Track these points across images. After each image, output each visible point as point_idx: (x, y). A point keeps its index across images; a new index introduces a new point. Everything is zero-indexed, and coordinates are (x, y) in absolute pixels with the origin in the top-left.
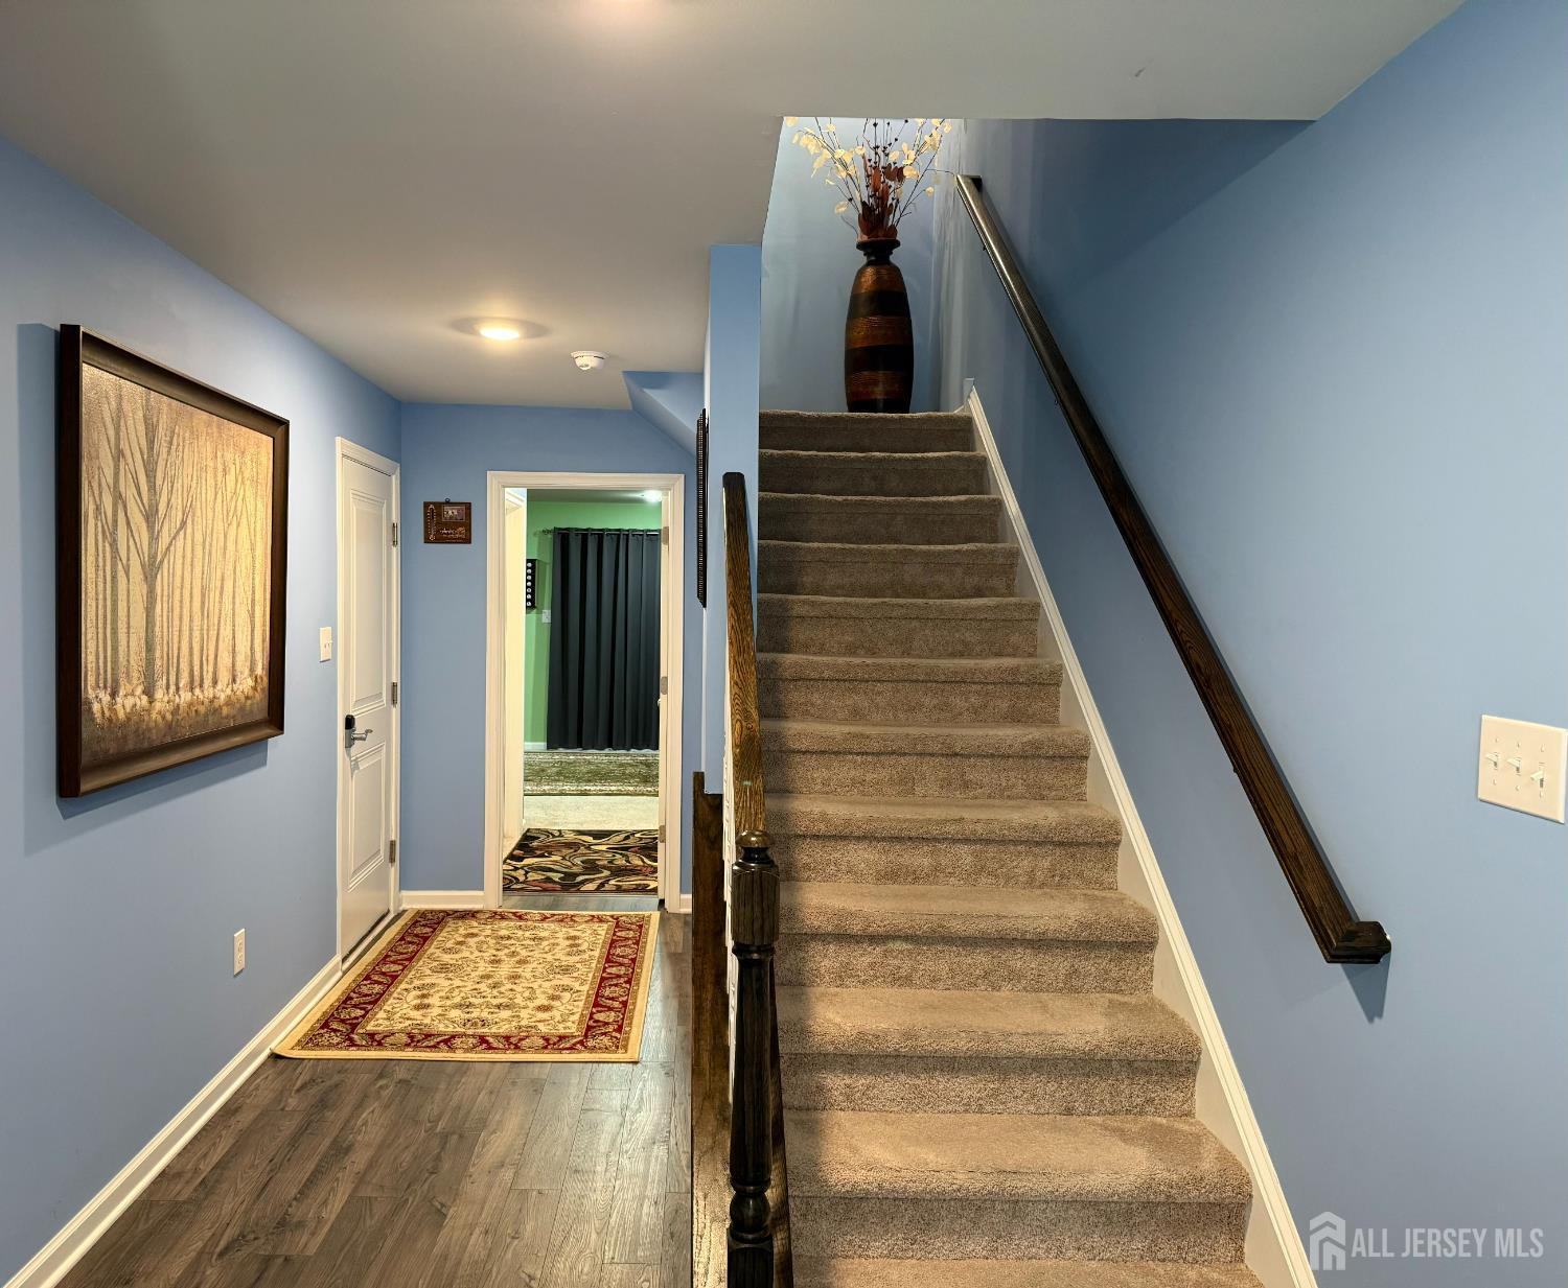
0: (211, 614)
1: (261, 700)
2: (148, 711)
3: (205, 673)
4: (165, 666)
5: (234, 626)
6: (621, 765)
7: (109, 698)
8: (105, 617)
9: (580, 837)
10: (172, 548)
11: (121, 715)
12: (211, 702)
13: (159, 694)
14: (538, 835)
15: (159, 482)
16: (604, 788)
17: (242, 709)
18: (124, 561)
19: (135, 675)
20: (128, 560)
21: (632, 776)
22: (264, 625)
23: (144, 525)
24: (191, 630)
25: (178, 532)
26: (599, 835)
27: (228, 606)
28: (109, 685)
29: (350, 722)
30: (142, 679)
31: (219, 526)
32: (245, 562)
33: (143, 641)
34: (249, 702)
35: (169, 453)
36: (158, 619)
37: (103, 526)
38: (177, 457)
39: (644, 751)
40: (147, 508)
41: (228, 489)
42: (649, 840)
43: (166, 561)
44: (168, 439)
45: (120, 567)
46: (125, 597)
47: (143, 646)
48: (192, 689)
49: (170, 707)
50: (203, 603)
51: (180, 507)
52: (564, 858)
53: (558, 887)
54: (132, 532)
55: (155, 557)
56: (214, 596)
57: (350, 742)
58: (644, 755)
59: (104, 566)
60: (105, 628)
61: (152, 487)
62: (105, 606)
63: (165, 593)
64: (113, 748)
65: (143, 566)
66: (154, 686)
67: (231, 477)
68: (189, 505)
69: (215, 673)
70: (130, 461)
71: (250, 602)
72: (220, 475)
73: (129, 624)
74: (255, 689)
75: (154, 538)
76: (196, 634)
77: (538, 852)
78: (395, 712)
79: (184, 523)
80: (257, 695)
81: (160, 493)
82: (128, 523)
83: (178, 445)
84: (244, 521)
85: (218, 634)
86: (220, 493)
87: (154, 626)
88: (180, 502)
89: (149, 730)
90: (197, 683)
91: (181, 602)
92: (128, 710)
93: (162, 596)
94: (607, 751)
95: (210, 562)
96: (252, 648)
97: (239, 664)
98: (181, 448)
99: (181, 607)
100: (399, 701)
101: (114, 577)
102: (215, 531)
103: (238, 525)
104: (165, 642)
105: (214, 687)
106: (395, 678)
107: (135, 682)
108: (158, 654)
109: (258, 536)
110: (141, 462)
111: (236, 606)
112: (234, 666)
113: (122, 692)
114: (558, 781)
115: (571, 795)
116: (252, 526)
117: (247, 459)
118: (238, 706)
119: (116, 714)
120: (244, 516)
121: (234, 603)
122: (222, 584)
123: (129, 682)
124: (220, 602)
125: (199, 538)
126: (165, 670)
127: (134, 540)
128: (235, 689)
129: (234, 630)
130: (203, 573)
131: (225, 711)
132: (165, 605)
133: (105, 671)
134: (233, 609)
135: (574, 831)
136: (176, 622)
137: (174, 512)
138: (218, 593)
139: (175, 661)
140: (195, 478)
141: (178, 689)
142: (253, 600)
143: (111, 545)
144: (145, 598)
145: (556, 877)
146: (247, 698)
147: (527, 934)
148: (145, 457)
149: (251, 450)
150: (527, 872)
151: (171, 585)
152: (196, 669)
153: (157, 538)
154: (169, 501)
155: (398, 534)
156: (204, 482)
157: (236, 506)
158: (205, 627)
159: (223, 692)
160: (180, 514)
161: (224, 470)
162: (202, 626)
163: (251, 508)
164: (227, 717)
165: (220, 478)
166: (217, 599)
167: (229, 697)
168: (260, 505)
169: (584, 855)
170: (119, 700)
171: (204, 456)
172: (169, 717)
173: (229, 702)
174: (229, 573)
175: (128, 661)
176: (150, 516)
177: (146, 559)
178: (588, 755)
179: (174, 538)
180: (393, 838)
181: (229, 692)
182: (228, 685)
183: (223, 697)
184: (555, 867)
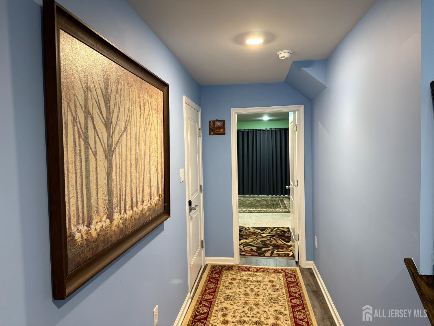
0: (140, 171)
1: (161, 204)
2: (110, 227)
3: (138, 199)
4: (119, 201)
5: (150, 175)
6: (258, 201)
7: (86, 228)
8: (82, 182)
9: (256, 230)
10: (120, 141)
11: (94, 234)
12: (142, 211)
13: (116, 216)
14: (242, 229)
15: (112, 106)
16: (256, 210)
17: (154, 210)
18: (93, 150)
19: (102, 210)
20: (96, 148)
21: (263, 205)
22: (162, 172)
23: (105, 130)
24: (131, 180)
25: (123, 133)
26: (263, 229)
27: (147, 166)
28: (86, 220)
29: (190, 203)
30: (106, 211)
31: (143, 129)
32: (154, 146)
33: (106, 191)
34: (157, 207)
35: (117, 92)
36: (114, 178)
37: (78, 130)
38: (121, 95)
39: (263, 196)
40: (106, 120)
41: (146, 113)
42: (280, 232)
43: (117, 148)
44: (116, 85)
45: (90, 152)
46: (94, 169)
47: (106, 193)
48: (132, 208)
49: (122, 221)
50: (136, 166)
51: (123, 120)
52: (254, 240)
53: (257, 254)
54: (97, 133)
55: (111, 146)
56: (141, 162)
57: (190, 210)
58: (263, 197)
59: (80, 152)
60: (82, 189)
61: (108, 109)
62: (82, 176)
63: (118, 164)
64: (89, 255)
65: (104, 151)
66: (113, 213)
67: (147, 107)
68: (128, 120)
69: (143, 197)
70: (94, 93)
71: (156, 163)
72: (142, 106)
73: (97, 183)
74: (159, 200)
75: (110, 136)
76: (134, 181)
77: (245, 237)
78: (202, 195)
79: (126, 128)
80: (160, 202)
81: (113, 112)
82: (95, 128)
83: (121, 89)
84: (153, 128)
85: (144, 180)
86: (142, 114)
87: (112, 181)
88: (123, 118)
89: (111, 236)
90: (134, 205)
91: (126, 167)
92: (98, 230)
93: (116, 166)
94: (252, 196)
95: (139, 146)
96: (157, 183)
97: (153, 191)
98: (123, 90)
99: (126, 170)
100: (203, 192)
101: (87, 160)
102: (141, 132)
103: (151, 129)
104: (118, 189)
105: (142, 204)
106: (201, 183)
107: (102, 213)
108: (114, 196)
109: (159, 133)
110: (101, 94)
111: (151, 166)
112: (150, 192)
113: (94, 222)
114: (241, 207)
115: (247, 212)
116: (156, 130)
117: (153, 100)
118: (152, 210)
119: (91, 235)
120: (153, 125)
121: (150, 165)
122: (145, 156)
123: (98, 215)
124: (144, 165)
125: (133, 135)
126: (118, 203)
127: (99, 137)
128: (151, 202)
129: (150, 177)
130: (136, 153)
131: (147, 214)
132: (118, 170)
133: (83, 213)
134: (150, 167)
135: (253, 227)
136: (124, 178)
137: (120, 122)
138: (143, 161)
139: (124, 197)
140: (130, 106)
141: (125, 211)
142: (157, 163)
143: (84, 140)
144: (106, 168)
145: (255, 249)
146: (156, 205)
147: (254, 278)
148: (104, 92)
149: (154, 96)
150: (244, 247)
151: (120, 160)
152: (134, 198)
153: (112, 136)
154: (118, 117)
155: (201, 133)
156: (135, 109)
157: (149, 121)
158: (138, 177)
159: (146, 206)
160: (124, 124)
161: (144, 103)
162: (136, 177)
163: (155, 121)
164: (148, 216)
165: (142, 107)
166: (143, 164)
167: (149, 207)
168: (159, 121)
169: (260, 238)
170: (92, 227)
171: (134, 96)
172: (121, 226)
173: (149, 210)
174: (147, 151)
175: (98, 204)
176: (108, 124)
177: (106, 147)
178: (247, 197)
179: (121, 136)
180: (202, 240)
181: (149, 204)
182: (148, 202)
183: (146, 208)
184: (253, 244)
